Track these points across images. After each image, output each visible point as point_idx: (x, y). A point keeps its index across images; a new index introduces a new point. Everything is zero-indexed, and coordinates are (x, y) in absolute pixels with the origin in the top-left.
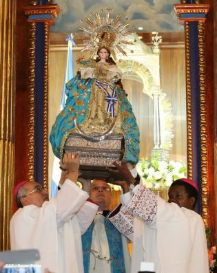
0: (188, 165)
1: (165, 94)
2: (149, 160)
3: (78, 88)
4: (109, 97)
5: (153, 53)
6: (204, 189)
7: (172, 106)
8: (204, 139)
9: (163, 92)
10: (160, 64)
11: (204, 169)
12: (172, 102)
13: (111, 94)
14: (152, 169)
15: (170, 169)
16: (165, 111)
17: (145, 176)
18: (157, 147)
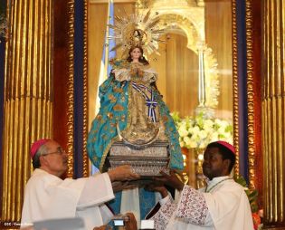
0: (235, 125)
1: (210, 50)
2: (194, 119)
3: (113, 91)
4: (148, 100)
5: (198, 6)
6: (251, 150)
7: (218, 62)
8: (251, 97)
9: (208, 47)
10: (205, 17)
11: (251, 129)
12: (217, 58)
13: (150, 97)
14: (197, 128)
15: (215, 127)
16: (211, 68)
17: (190, 136)
18: (202, 104)
